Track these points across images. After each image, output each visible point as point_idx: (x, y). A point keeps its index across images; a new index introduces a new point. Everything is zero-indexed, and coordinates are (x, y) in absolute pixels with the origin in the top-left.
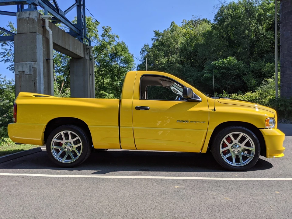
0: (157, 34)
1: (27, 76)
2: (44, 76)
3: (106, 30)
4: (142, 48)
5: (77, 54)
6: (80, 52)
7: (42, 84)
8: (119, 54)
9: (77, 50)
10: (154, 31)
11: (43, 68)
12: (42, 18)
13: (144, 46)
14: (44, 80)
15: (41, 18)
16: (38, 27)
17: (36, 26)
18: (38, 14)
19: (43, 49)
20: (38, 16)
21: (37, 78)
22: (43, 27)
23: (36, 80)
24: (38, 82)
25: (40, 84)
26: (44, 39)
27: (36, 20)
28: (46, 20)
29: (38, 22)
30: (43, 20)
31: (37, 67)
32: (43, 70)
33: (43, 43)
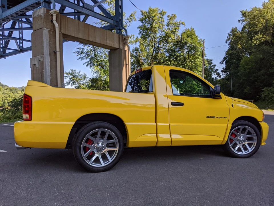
0: (244, 14)
1: (37, 68)
2: (51, 68)
3: (172, 18)
4: (229, 32)
5: (108, 45)
6: (113, 42)
7: (48, 75)
8: (183, 41)
9: (108, 41)
10: (241, 12)
11: (49, 60)
13: (231, 30)
14: (51, 71)
15: (49, 13)
16: (45, 23)
17: (43, 22)
18: (45, 10)
19: (50, 43)
20: (46, 12)
21: (43, 70)
22: (52, 22)
23: (43, 71)
24: (45, 73)
25: (46, 76)
26: (51, 33)
27: (43, 16)
28: (53, 15)
29: (44, 18)
30: (52, 15)
31: (44, 60)
32: (50, 62)
33: (49, 37)
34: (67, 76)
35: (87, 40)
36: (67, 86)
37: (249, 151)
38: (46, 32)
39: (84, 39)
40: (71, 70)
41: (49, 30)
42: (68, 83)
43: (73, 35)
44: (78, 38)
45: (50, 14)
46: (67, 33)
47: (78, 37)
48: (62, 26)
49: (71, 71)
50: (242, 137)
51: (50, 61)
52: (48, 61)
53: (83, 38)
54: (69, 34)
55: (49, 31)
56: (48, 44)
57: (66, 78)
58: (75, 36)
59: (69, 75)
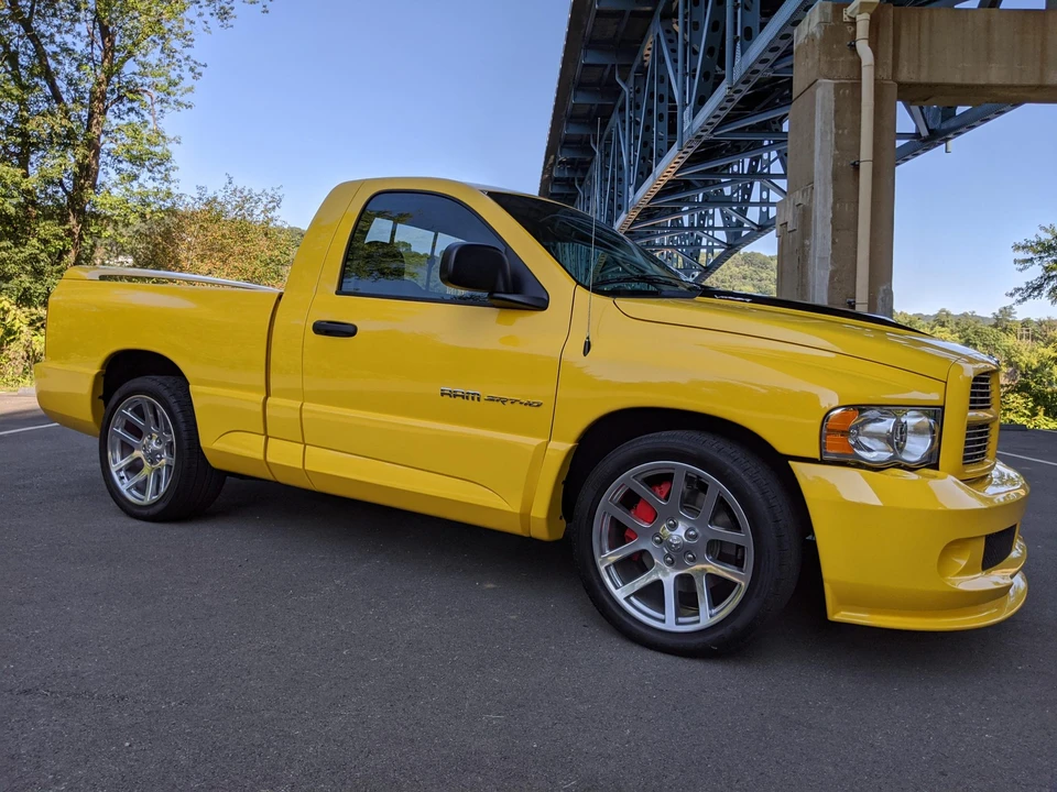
1: (791, 236)
2: (835, 230)
7: (822, 259)
11: (831, 200)
12: (850, 17)
14: (833, 242)
15: (845, 16)
16: (823, 58)
17: (817, 57)
18: (829, 10)
19: (837, 134)
20: (830, 18)
21: (807, 242)
22: (853, 47)
23: (803, 246)
24: (811, 252)
25: (814, 262)
26: (844, 93)
27: (818, 36)
28: (859, 18)
29: (824, 40)
30: (853, 22)
31: (811, 201)
32: (833, 208)
33: (836, 112)
34: (1030, 255)
35: (1030, 86)
36: (1030, 300)
37: (698, 622)
38: (824, 94)
39: (1016, 82)
40: (1046, 231)
41: (837, 82)
42: (1035, 289)
43: (957, 80)
44: (983, 86)
45: (848, 20)
46: (924, 78)
47: (982, 82)
48: (903, 52)
49: (1046, 237)
50: (681, 531)
51: (834, 203)
52: (825, 206)
53: (1008, 83)
54: (937, 79)
55: (837, 88)
56: (831, 138)
57: (1025, 268)
58: (968, 81)
59: (1043, 255)
